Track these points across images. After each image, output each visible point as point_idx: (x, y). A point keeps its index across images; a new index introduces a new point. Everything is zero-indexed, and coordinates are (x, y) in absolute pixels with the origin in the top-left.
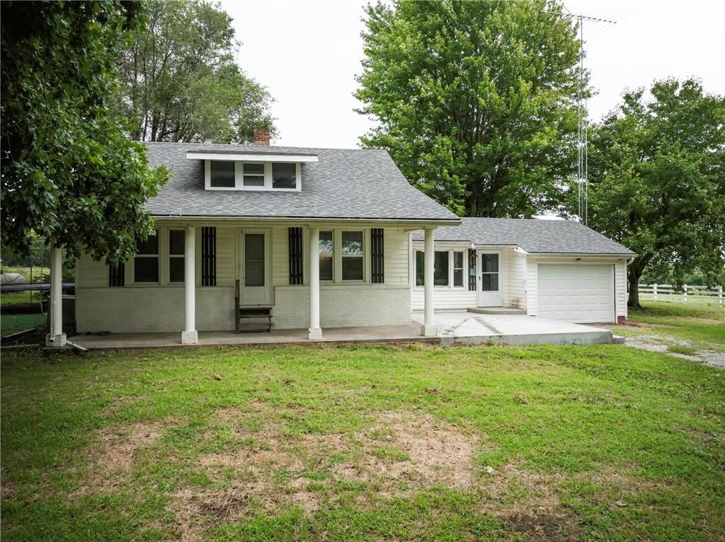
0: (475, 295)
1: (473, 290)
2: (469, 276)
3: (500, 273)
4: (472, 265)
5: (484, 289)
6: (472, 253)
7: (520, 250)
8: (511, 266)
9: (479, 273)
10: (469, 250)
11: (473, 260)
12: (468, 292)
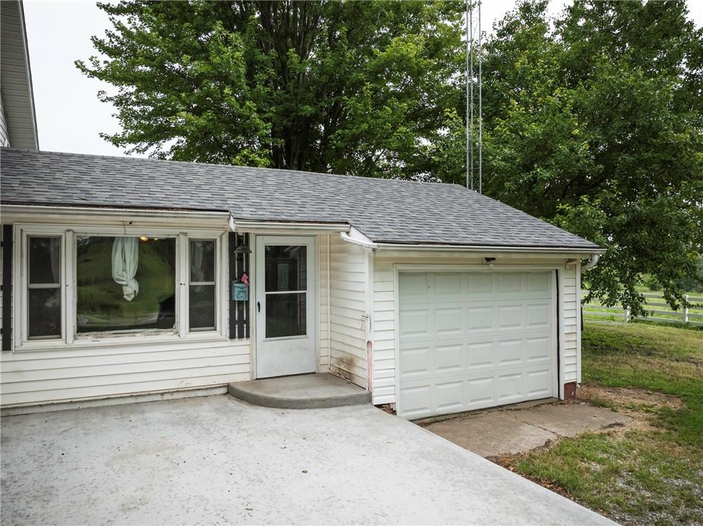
0: (247, 350)
1: (241, 336)
2: (232, 303)
3: (310, 293)
4: (239, 273)
5: (271, 332)
6: (239, 243)
7: (356, 237)
8: (336, 275)
9: (258, 294)
10: (232, 235)
11: (240, 260)
12: (230, 343)
